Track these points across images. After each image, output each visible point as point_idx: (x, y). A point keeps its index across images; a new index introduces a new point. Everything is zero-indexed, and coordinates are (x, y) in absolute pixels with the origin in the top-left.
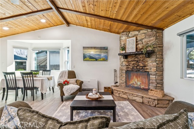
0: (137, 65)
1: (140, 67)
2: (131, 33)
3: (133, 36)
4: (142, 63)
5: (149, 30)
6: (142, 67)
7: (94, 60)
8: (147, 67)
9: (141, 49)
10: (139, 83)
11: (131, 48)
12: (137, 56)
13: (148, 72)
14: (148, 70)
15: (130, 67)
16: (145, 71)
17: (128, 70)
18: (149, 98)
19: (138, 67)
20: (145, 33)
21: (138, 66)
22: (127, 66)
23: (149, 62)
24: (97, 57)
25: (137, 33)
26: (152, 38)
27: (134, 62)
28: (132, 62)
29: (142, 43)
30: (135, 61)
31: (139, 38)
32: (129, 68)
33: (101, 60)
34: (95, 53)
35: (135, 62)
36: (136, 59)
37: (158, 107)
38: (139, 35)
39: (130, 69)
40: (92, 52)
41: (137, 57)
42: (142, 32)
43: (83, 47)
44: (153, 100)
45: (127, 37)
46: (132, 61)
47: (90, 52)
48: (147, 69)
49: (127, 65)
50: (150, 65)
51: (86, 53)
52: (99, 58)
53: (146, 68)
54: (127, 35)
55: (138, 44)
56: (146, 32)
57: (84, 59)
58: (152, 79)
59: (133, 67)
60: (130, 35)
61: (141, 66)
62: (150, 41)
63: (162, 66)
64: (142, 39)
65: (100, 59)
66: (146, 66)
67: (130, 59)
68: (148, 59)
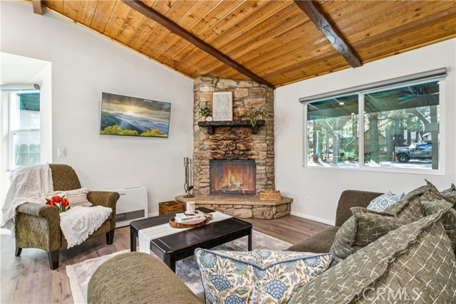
0: (234, 148)
1: (240, 150)
2: (221, 81)
3: (226, 90)
4: (244, 144)
5: (256, 85)
6: (243, 150)
7: (135, 132)
8: (253, 152)
9: (241, 117)
10: (238, 184)
11: (222, 113)
12: (233, 129)
13: (254, 160)
14: (253, 157)
15: (219, 151)
16: (249, 159)
17: (215, 159)
18: (264, 206)
19: (236, 152)
20: (248, 88)
21: (236, 149)
22: (214, 149)
23: (255, 142)
24: (142, 125)
25: (233, 83)
26: (260, 99)
27: (227, 142)
28: (225, 142)
29: (244, 106)
30: (230, 139)
31: (237, 96)
32: (217, 153)
33: (152, 133)
34: (138, 116)
35: (230, 141)
36: (232, 136)
37: (277, 218)
38: (237, 89)
39: (219, 156)
40: (130, 112)
41: (233, 133)
42: (243, 84)
43: (103, 94)
44: (269, 209)
45: (213, 89)
46: (224, 140)
47: (124, 110)
48: (252, 155)
49: (214, 147)
50: (258, 148)
51: (111, 112)
52: (146, 128)
53: (250, 153)
54: (212, 83)
55: (236, 107)
56: (250, 85)
58: (261, 172)
59: (226, 151)
60: (219, 85)
61: (242, 148)
62: (256, 104)
63: (273, 149)
64: (243, 98)
65: (150, 130)
66: (250, 150)
67: (219, 135)
68: (254, 137)
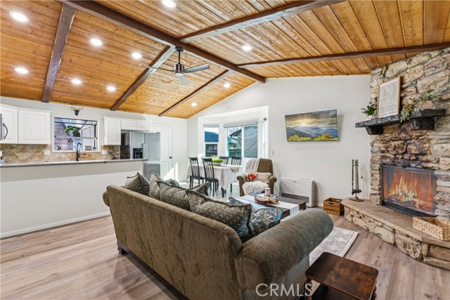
0: (404, 150)
1: (412, 154)
2: (391, 67)
3: (396, 76)
4: (415, 146)
5: (434, 54)
6: (416, 155)
7: (309, 138)
8: (429, 157)
11: (388, 110)
12: (403, 126)
13: (433, 169)
14: (430, 165)
15: (388, 155)
16: (424, 168)
17: (384, 164)
19: (406, 156)
20: (422, 63)
21: (406, 152)
22: (382, 152)
23: (432, 142)
24: (313, 132)
25: (402, 65)
26: (442, 74)
27: (396, 143)
28: (393, 143)
29: (417, 91)
30: (400, 139)
31: (408, 79)
32: (386, 157)
33: (323, 137)
34: (310, 126)
35: (399, 142)
36: (403, 135)
37: (427, 263)
38: (408, 71)
39: (388, 160)
40: (303, 124)
41: (404, 131)
42: (415, 60)
43: (286, 116)
45: (381, 81)
46: (394, 141)
47: (300, 124)
48: (428, 161)
49: (383, 149)
50: (436, 151)
51: (291, 127)
52: (317, 134)
53: (424, 158)
54: (381, 74)
55: (405, 96)
56: (425, 58)
57: (288, 138)
58: (442, 189)
59: (395, 155)
60: (388, 74)
61: (413, 152)
62: (435, 83)
64: (416, 80)
65: (321, 136)
66: (424, 154)
67: (387, 135)
68: (431, 134)
